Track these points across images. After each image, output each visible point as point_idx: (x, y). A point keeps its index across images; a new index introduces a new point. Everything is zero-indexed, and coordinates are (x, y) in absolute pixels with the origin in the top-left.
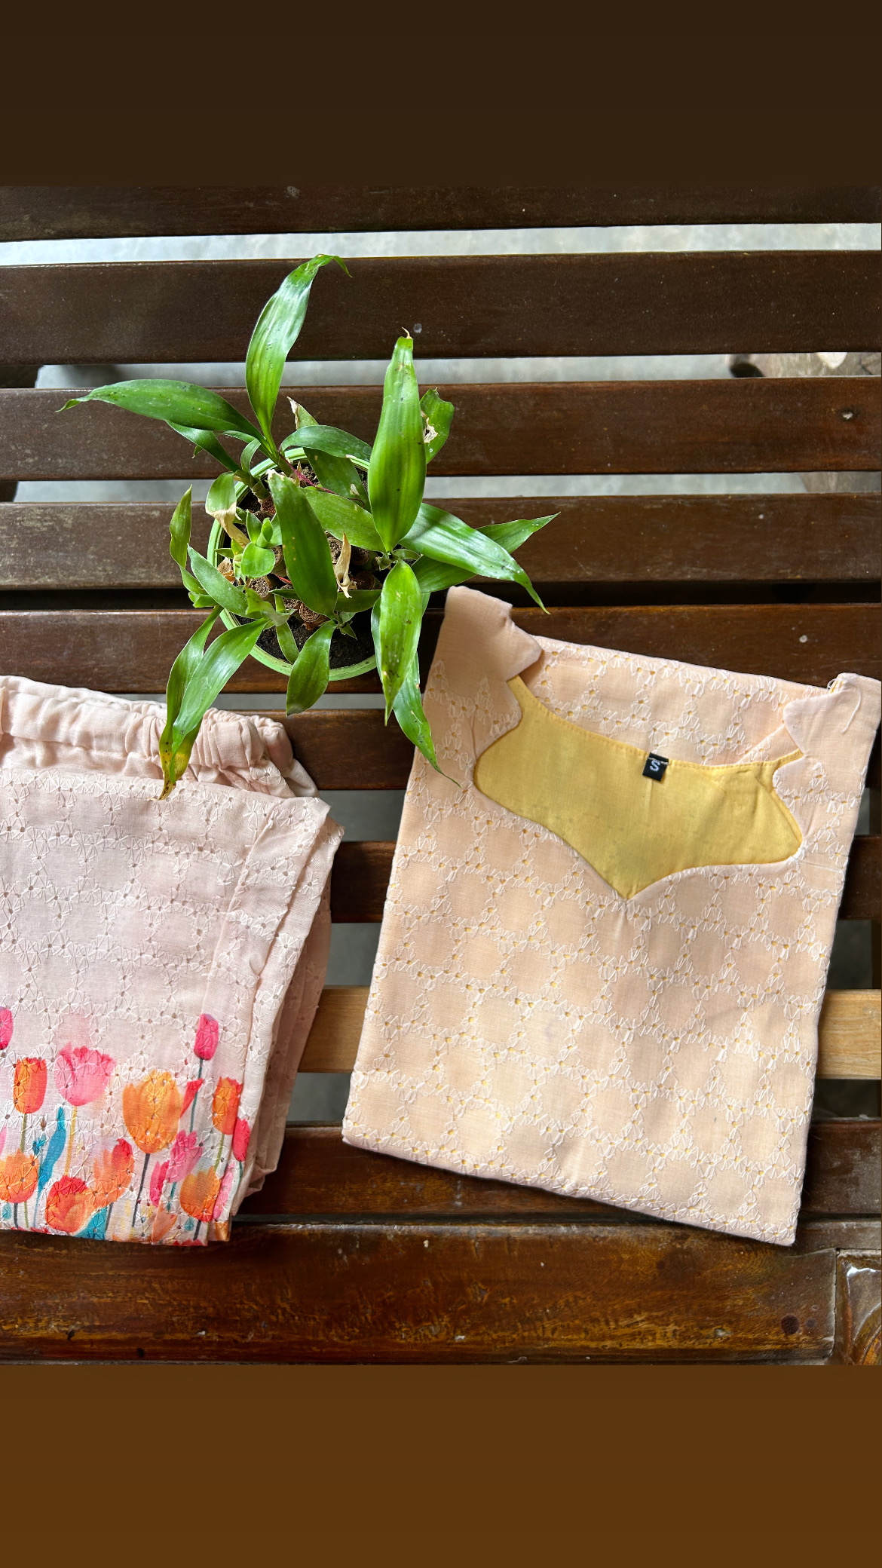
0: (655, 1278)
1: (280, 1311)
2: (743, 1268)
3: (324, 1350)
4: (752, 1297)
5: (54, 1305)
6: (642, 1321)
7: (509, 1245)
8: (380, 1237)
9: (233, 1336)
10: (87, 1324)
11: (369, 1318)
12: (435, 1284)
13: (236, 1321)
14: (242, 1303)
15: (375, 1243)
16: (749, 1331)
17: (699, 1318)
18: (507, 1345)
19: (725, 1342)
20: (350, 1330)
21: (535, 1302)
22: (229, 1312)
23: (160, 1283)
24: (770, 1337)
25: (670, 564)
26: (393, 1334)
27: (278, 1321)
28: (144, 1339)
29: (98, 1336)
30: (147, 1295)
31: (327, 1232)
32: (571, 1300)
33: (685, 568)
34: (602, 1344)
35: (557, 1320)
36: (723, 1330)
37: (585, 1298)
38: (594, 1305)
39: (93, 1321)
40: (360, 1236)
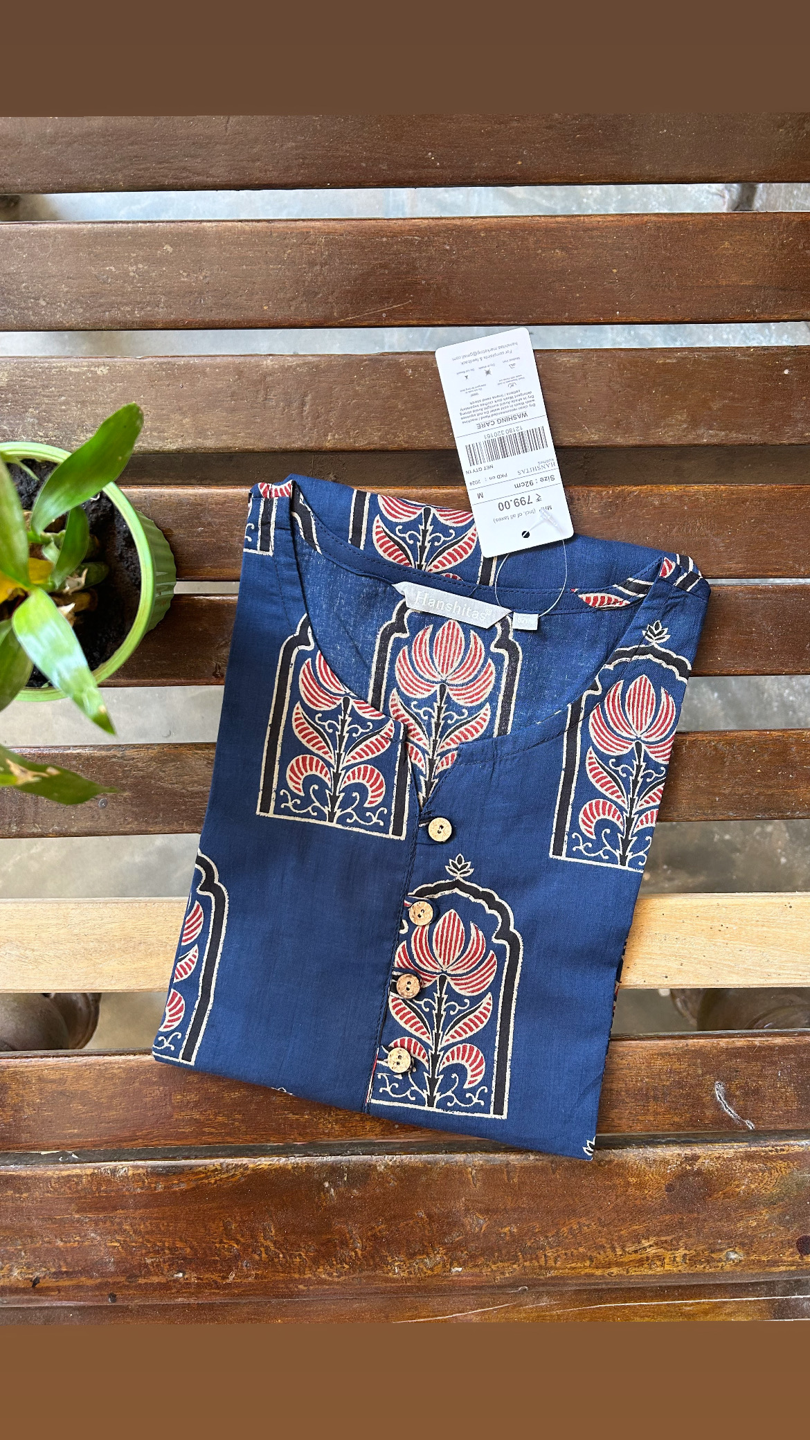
0: (664, 1200)
1: (262, 1249)
2: (756, 1187)
3: (311, 1287)
4: (766, 1218)
5: (16, 1252)
6: (651, 1246)
7: (508, 1172)
8: (372, 1167)
9: (212, 1276)
10: (53, 1270)
11: (360, 1253)
12: (429, 1216)
13: (215, 1262)
14: (221, 1242)
15: (363, 1175)
16: (763, 1253)
17: (710, 1242)
18: (507, 1275)
19: (736, 1265)
20: (339, 1266)
21: (537, 1230)
22: (208, 1252)
23: (131, 1224)
24: (785, 1258)
25: (685, 426)
26: (385, 1268)
27: (261, 1260)
28: (114, 1284)
29: (67, 1283)
30: (118, 1238)
31: (311, 1165)
32: (575, 1227)
33: (700, 432)
34: (609, 1271)
35: (560, 1249)
36: (736, 1253)
37: (590, 1224)
38: (600, 1232)
39: (60, 1266)
40: (348, 1167)
